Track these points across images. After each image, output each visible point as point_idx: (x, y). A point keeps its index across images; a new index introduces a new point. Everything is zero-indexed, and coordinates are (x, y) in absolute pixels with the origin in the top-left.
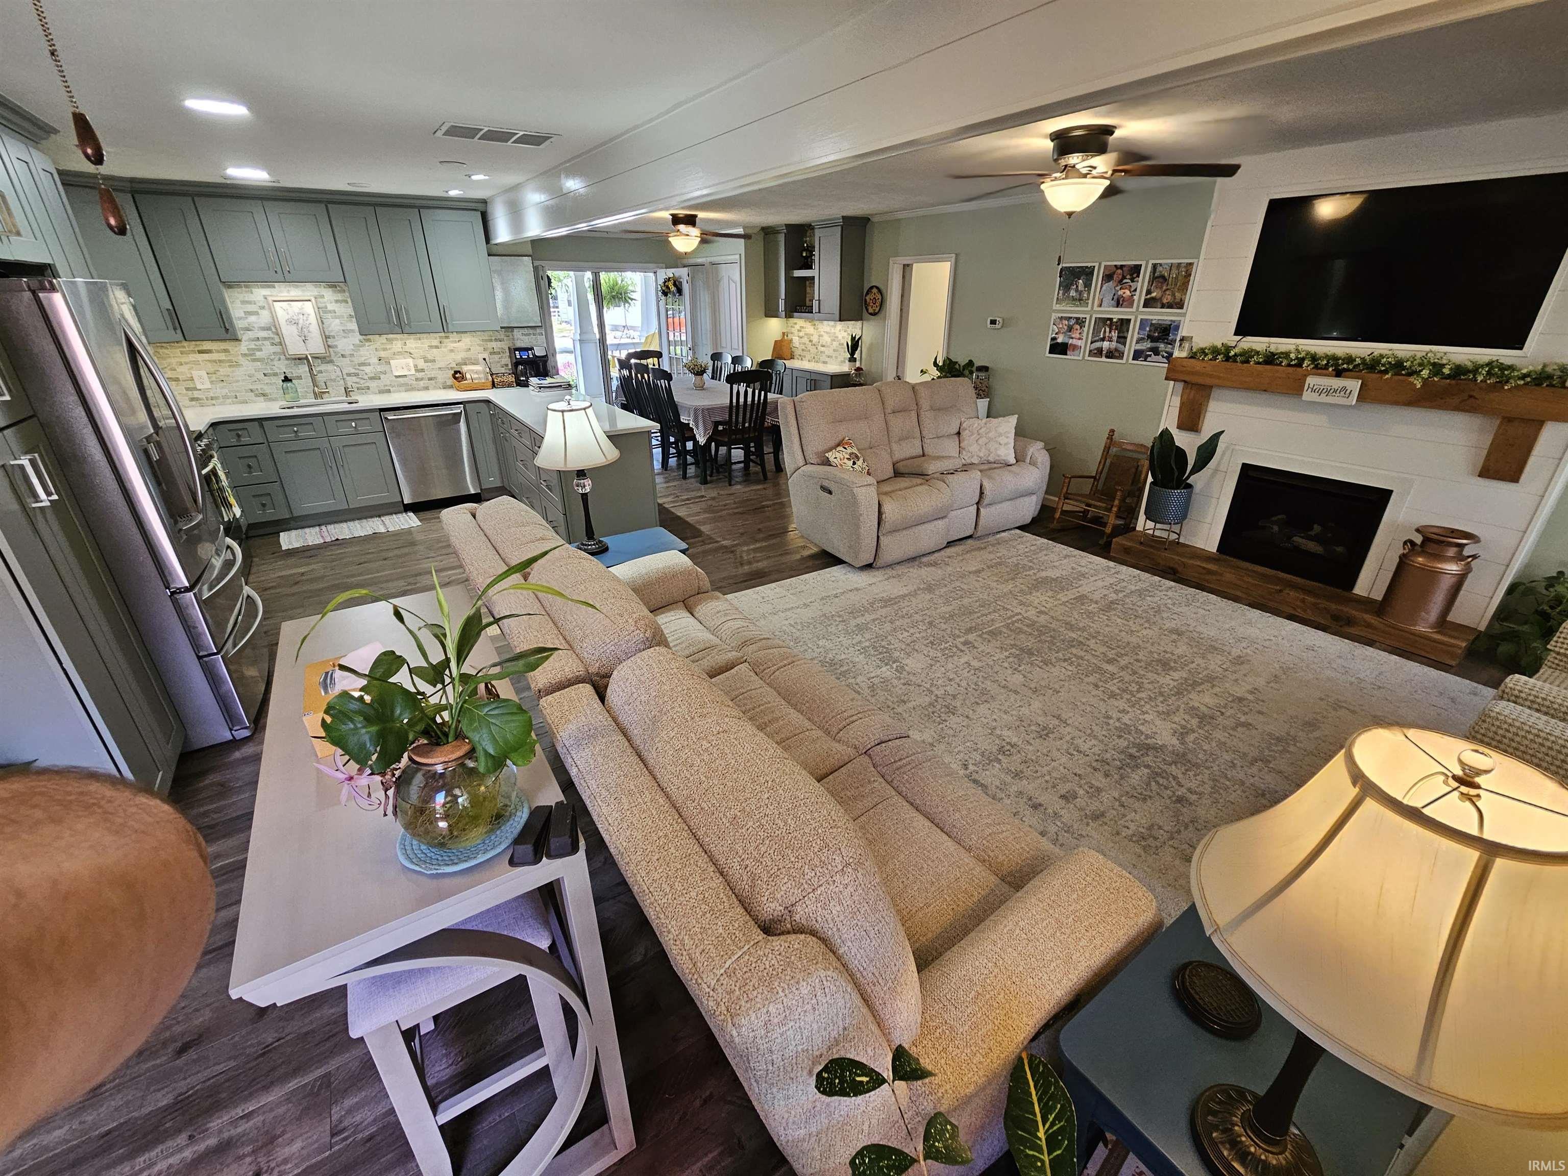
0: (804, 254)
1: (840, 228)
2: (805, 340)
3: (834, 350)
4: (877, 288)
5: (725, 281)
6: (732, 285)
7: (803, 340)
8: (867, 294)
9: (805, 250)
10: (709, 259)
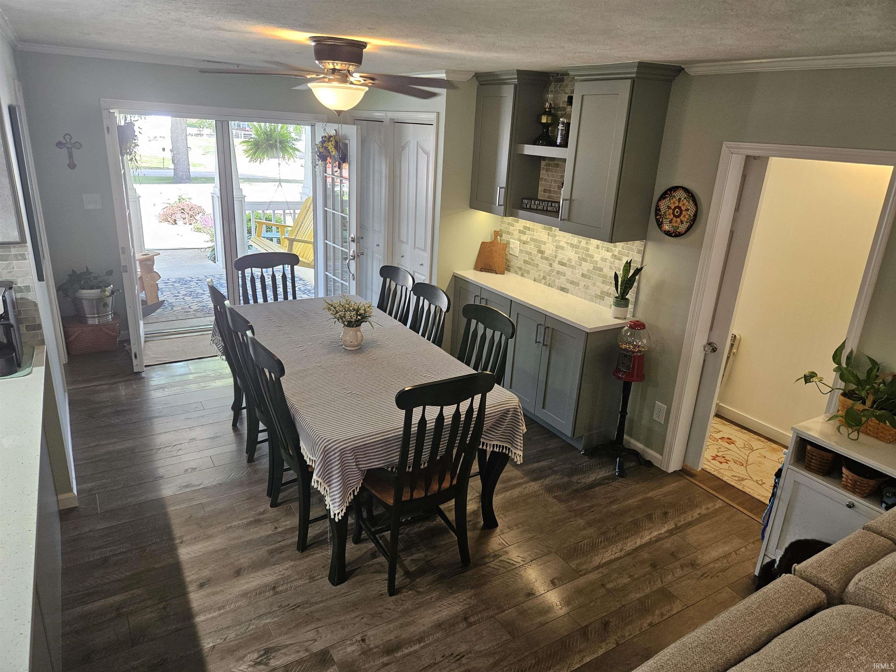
0: (544, 120)
1: (629, 81)
2: (531, 248)
3: (583, 275)
4: (686, 190)
5: (412, 147)
6: (423, 157)
7: (528, 248)
8: (663, 197)
9: (545, 113)
10: (391, 115)
